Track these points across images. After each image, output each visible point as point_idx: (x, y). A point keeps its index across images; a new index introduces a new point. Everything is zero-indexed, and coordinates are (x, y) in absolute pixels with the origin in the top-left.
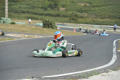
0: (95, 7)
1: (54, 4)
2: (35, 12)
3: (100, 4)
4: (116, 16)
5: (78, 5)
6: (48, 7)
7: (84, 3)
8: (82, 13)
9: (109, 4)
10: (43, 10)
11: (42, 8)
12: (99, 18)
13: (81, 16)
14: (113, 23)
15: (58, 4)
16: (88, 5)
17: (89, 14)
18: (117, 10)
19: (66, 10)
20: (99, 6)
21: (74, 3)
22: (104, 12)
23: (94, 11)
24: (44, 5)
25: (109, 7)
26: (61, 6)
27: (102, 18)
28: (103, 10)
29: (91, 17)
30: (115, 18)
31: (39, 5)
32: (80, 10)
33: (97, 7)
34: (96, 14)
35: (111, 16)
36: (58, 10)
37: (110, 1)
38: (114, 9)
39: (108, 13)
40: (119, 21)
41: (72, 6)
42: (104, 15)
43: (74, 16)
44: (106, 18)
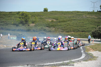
0: (61, 22)
1: (25, 21)
2: (8, 28)
3: (65, 20)
4: (79, 29)
5: (46, 21)
6: (20, 23)
7: (51, 19)
8: (50, 27)
9: (73, 20)
10: (15, 26)
11: (14, 24)
12: (65, 32)
13: (49, 30)
14: (77, 36)
15: (29, 20)
16: (54, 20)
17: (56, 28)
18: (80, 24)
19: (36, 26)
20: (64, 22)
21: (43, 19)
22: (69, 26)
23: (61, 25)
24: (16, 22)
25: (73, 22)
26: (31, 22)
27: (68, 32)
28: (68, 25)
29: (58, 31)
30: (79, 31)
31: (11, 22)
32: (48, 25)
33: (63, 22)
34: (62, 28)
35: (75, 30)
36: (29, 26)
37: (73, 17)
38: (77, 23)
39: (72, 27)
40: (82, 33)
41: (41, 22)
42: (70, 29)
43: (43, 31)
44: (71, 31)
